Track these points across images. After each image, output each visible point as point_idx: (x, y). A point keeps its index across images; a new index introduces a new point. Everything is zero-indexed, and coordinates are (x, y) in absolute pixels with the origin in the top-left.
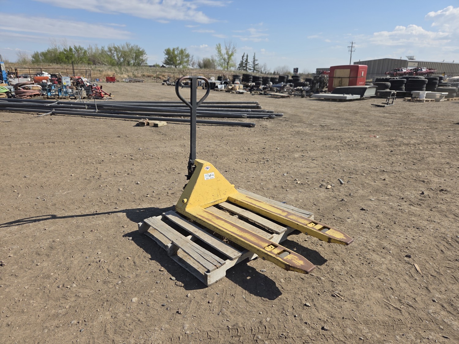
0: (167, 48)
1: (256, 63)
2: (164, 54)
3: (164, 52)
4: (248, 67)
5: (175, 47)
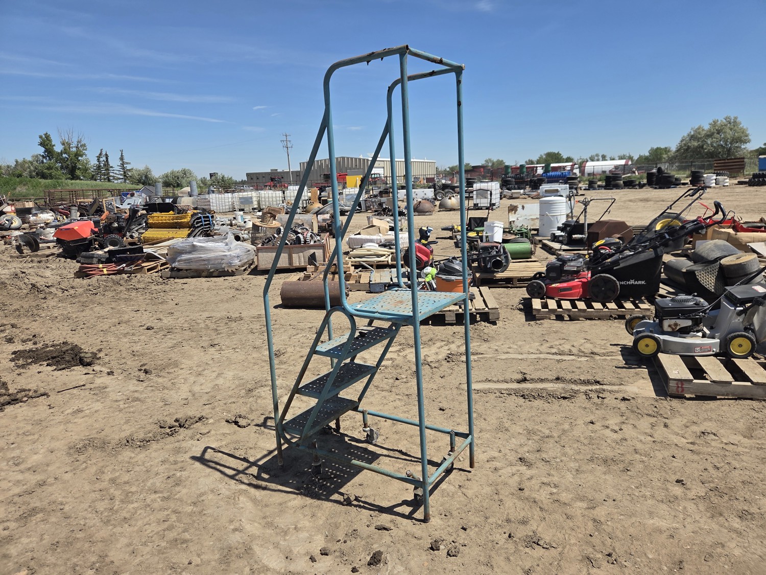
1: (128, 167)
4: (111, 174)
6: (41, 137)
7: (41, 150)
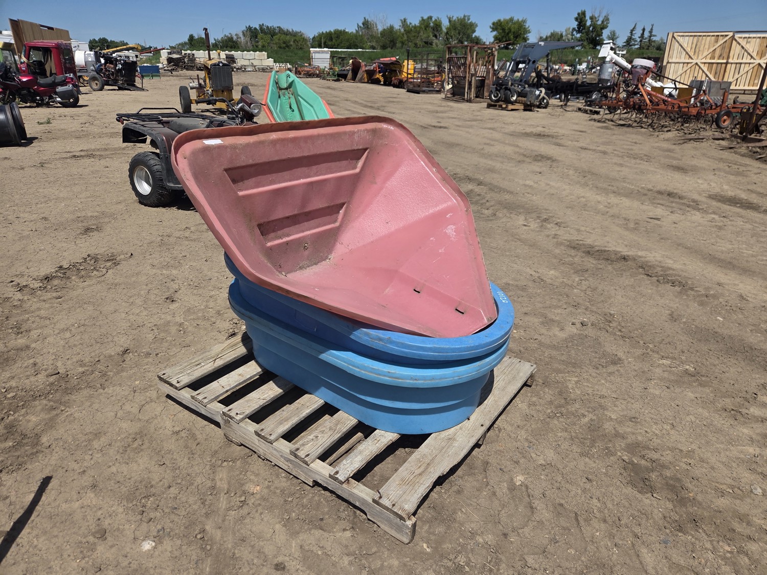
0: (495, 20)
2: (491, 30)
3: (490, 27)
5: (508, 17)
6: (579, 14)
7: (575, 24)
